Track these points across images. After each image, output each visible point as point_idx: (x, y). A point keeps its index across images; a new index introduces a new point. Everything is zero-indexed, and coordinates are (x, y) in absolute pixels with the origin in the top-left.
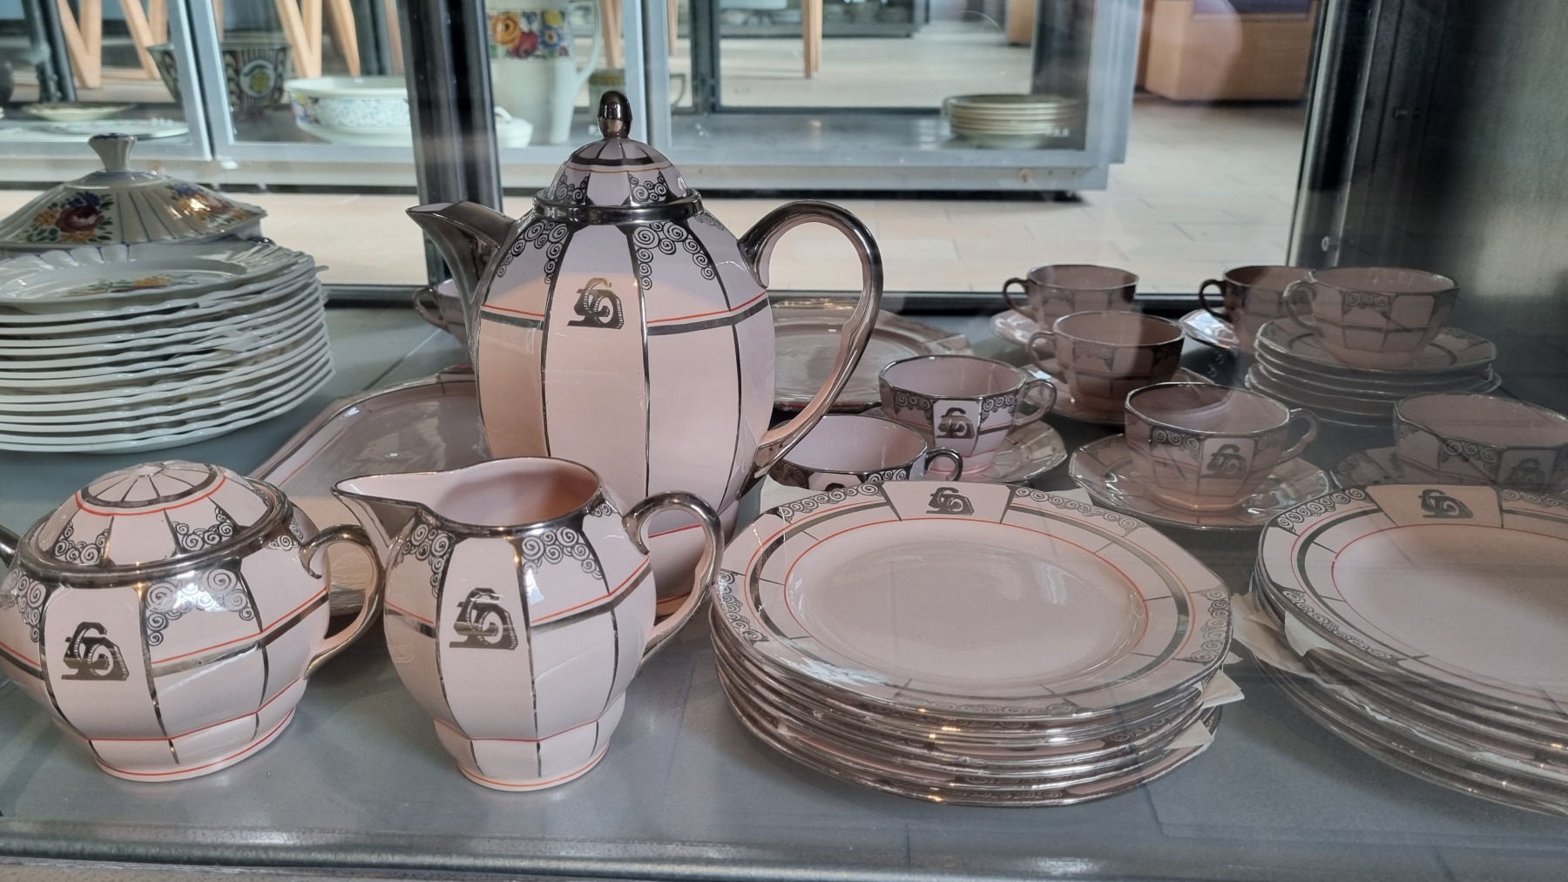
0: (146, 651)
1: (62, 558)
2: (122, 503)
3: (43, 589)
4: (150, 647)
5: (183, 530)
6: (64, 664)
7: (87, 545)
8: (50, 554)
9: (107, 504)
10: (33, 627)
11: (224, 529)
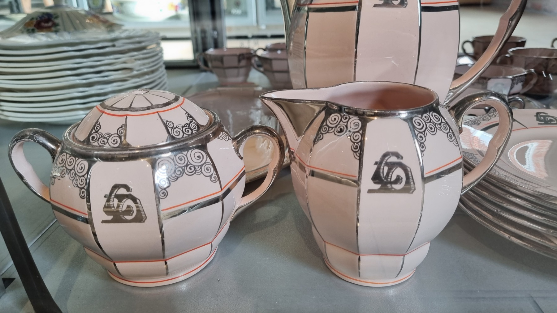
0: (158, 202)
1: (96, 144)
2: (130, 109)
3: (85, 163)
4: (161, 200)
5: (171, 125)
6: (104, 213)
7: (112, 135)
8: (87, 141)
9: (121, 110)
10: (81, 189)
11: (192, 126)
